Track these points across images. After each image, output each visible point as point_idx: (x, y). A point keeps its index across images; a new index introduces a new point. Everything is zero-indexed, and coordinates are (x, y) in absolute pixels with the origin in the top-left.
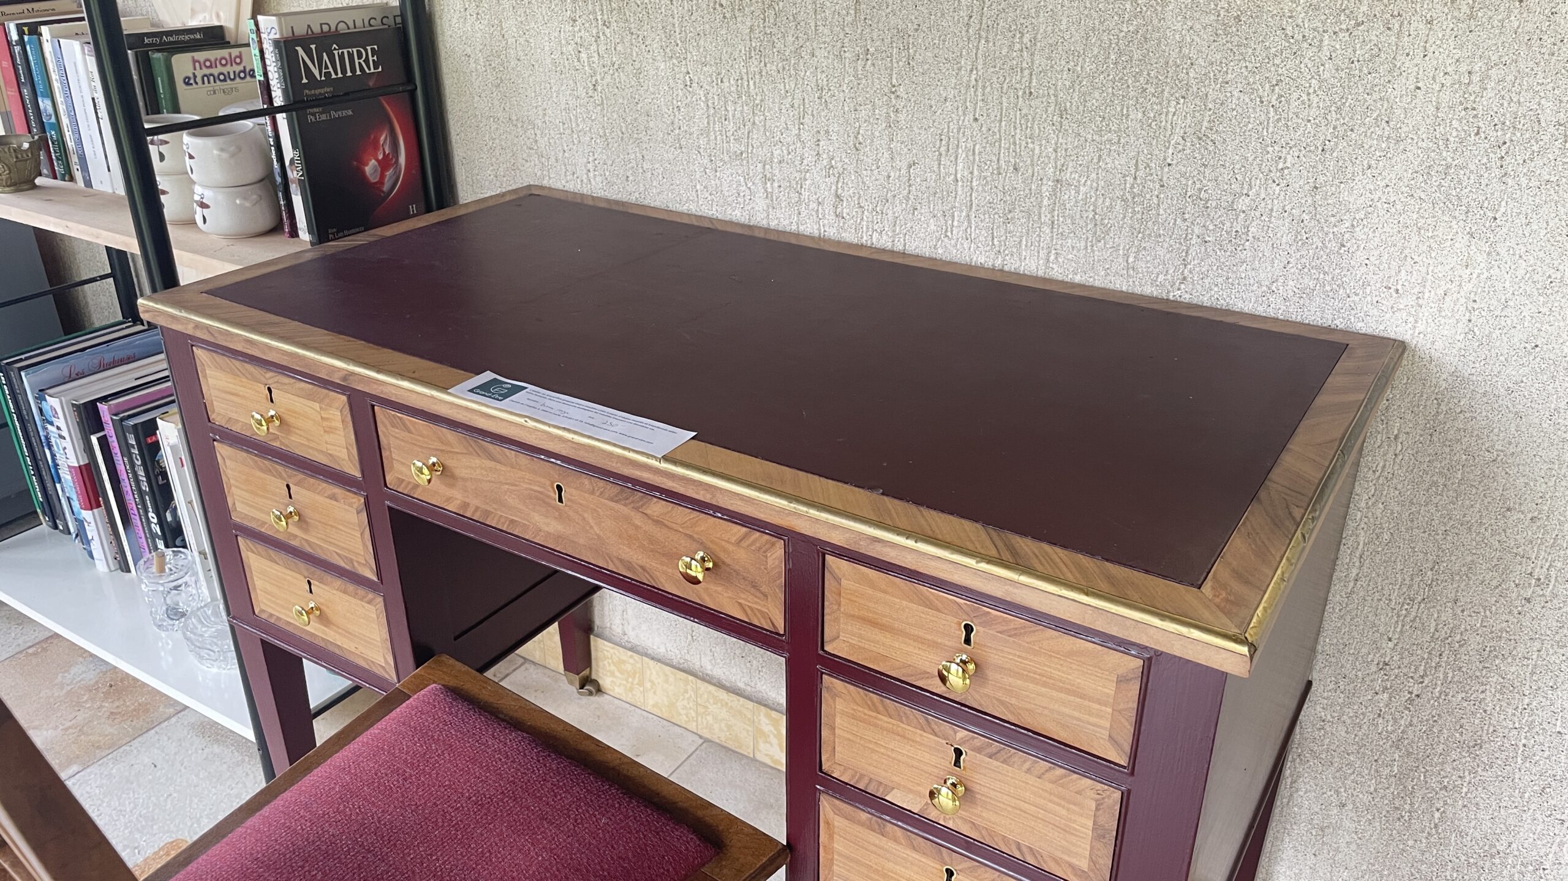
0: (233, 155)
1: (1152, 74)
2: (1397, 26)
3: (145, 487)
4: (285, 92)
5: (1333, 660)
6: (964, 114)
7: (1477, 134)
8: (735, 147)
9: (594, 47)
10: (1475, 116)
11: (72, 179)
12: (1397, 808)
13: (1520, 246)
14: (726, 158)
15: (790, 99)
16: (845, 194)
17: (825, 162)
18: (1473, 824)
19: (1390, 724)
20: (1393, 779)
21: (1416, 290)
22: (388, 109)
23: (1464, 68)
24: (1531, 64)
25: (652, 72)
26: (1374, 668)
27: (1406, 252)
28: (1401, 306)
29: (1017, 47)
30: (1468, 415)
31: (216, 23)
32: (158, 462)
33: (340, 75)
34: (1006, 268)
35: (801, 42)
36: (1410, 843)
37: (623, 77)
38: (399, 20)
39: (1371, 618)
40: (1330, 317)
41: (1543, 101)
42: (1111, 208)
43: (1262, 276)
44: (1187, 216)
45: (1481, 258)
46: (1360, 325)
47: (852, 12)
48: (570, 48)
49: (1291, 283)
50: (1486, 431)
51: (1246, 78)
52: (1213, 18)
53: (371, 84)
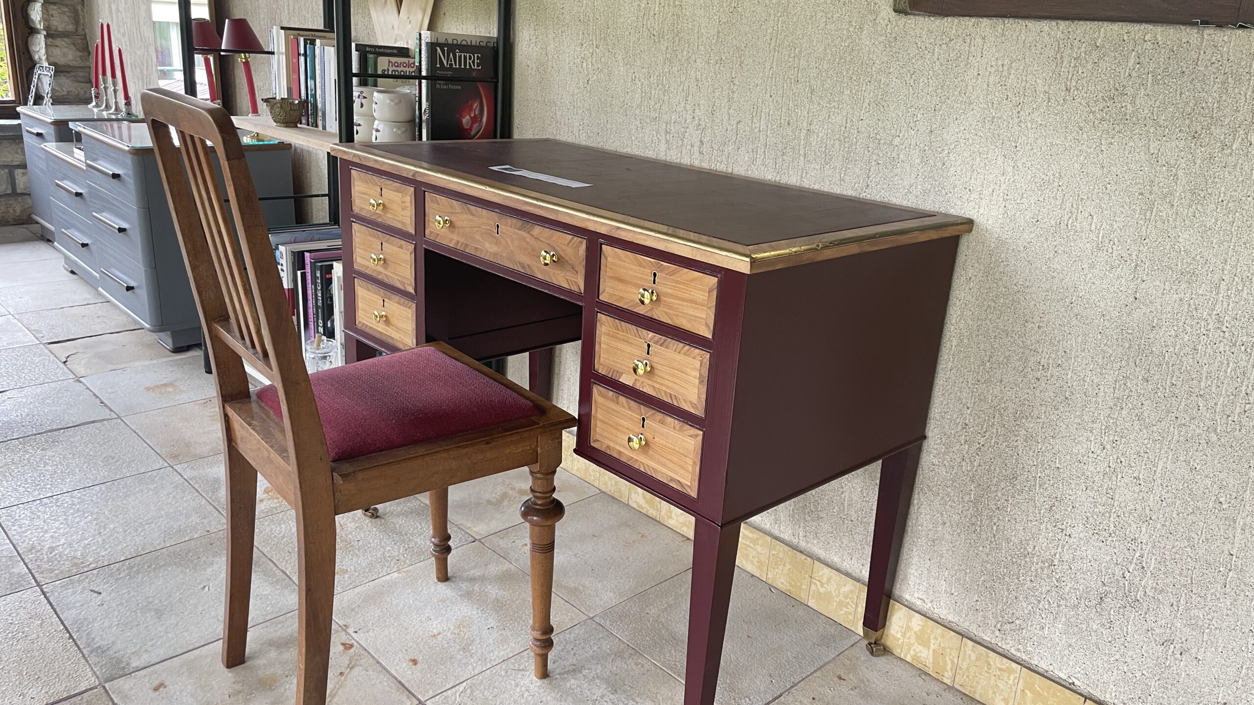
0: (396, 104)
1: (855, 69)
2: (969, 41)
3: (320, 303)
4: (427, 70)
5: (939, 423)
6: (766, 93)
7: (1007, 99)
8: (653, 115)
9: (590, 60)
10: (1006, 89)
11: (317, 126)
12: (973, 524)
13: (1029, 162)
14: (648, 121)
15: (682, 87)
16: (705, 140)
17: (696, 122)
18: (1013, 534)
19: (969, 465)
20: (970, 504)
21: (979, 189)
22: (481, 91)
23: (1000, 63)
24: (1031, 60)
25: (617, 73)
26: (960, 428)
27: (974, 167)
28: (972, 199)
29: (792, 55)
30: (1005, 263)
31: (406, 46)
32: (330, 290)
33: (458, 66)
34: (781, 182)
35: (690, 54)
36: (981, 549)
37: (602, 76)
38: (495, 45)
39: (958, 394)
40: (937, 206)
41: (1038, 80)
42: (833, 145)
43: (905, 183)
44: (870, 149)
45: (1010, 169)
46: (953, 210)
47: (715, 37)
48: (578, 60)
49: (919, 187)
50: (1014, 273)
51: (899, 71)
52: (884, 38)
53: (474, 74)
